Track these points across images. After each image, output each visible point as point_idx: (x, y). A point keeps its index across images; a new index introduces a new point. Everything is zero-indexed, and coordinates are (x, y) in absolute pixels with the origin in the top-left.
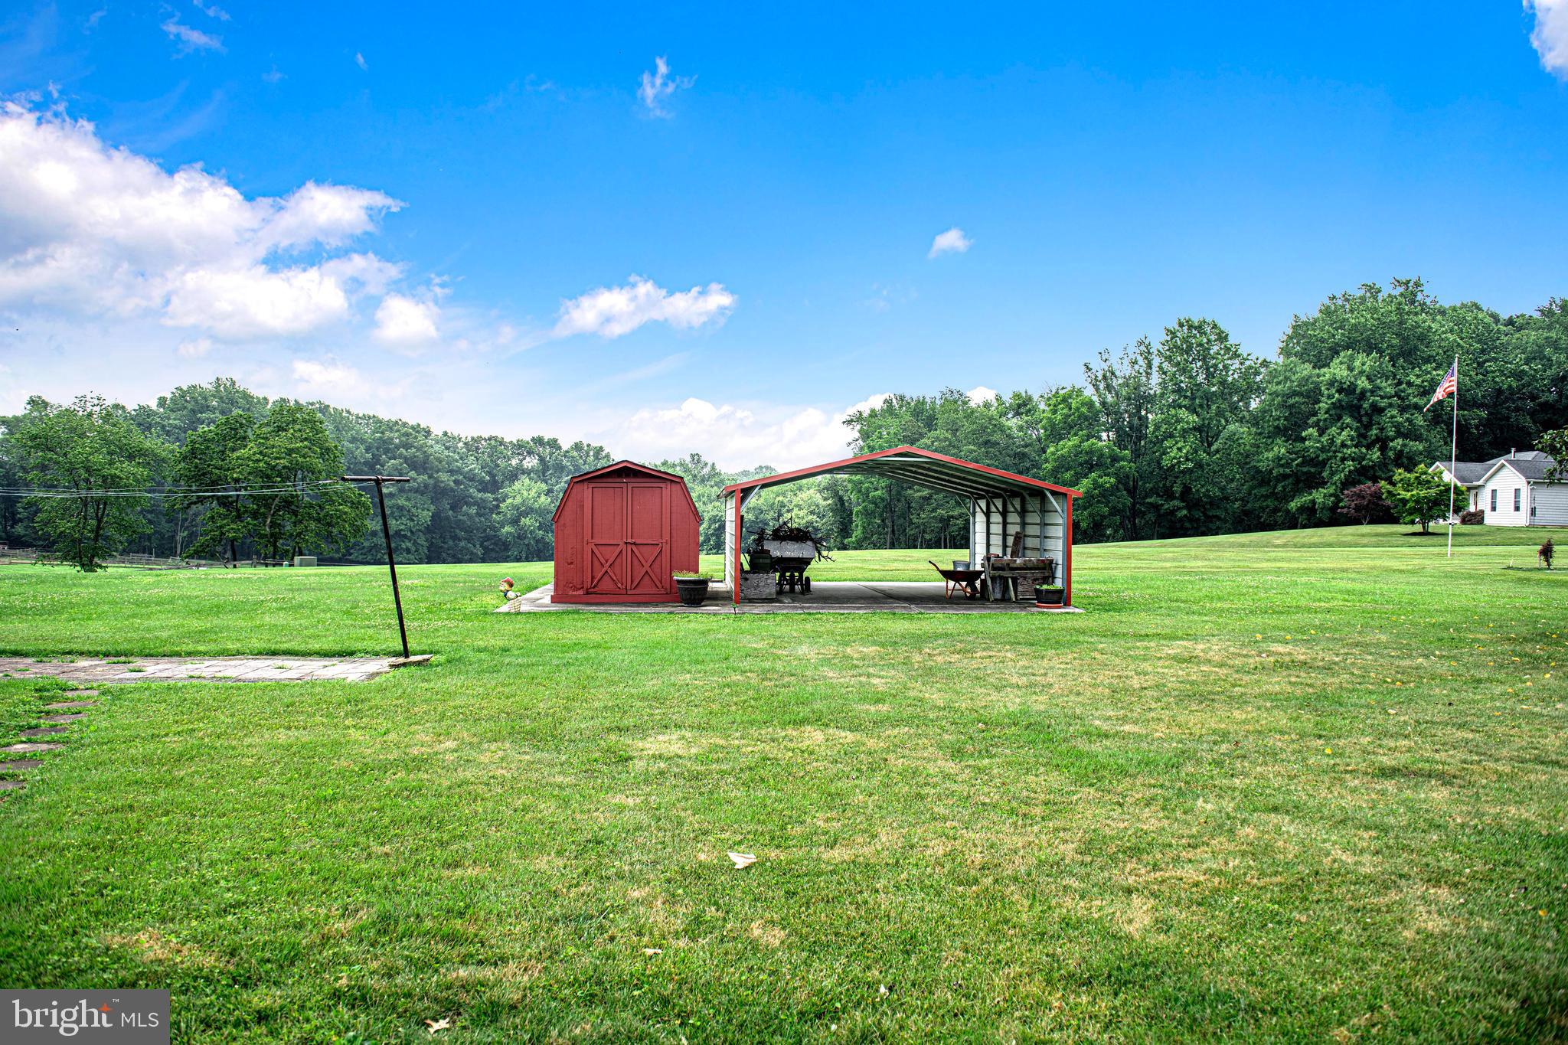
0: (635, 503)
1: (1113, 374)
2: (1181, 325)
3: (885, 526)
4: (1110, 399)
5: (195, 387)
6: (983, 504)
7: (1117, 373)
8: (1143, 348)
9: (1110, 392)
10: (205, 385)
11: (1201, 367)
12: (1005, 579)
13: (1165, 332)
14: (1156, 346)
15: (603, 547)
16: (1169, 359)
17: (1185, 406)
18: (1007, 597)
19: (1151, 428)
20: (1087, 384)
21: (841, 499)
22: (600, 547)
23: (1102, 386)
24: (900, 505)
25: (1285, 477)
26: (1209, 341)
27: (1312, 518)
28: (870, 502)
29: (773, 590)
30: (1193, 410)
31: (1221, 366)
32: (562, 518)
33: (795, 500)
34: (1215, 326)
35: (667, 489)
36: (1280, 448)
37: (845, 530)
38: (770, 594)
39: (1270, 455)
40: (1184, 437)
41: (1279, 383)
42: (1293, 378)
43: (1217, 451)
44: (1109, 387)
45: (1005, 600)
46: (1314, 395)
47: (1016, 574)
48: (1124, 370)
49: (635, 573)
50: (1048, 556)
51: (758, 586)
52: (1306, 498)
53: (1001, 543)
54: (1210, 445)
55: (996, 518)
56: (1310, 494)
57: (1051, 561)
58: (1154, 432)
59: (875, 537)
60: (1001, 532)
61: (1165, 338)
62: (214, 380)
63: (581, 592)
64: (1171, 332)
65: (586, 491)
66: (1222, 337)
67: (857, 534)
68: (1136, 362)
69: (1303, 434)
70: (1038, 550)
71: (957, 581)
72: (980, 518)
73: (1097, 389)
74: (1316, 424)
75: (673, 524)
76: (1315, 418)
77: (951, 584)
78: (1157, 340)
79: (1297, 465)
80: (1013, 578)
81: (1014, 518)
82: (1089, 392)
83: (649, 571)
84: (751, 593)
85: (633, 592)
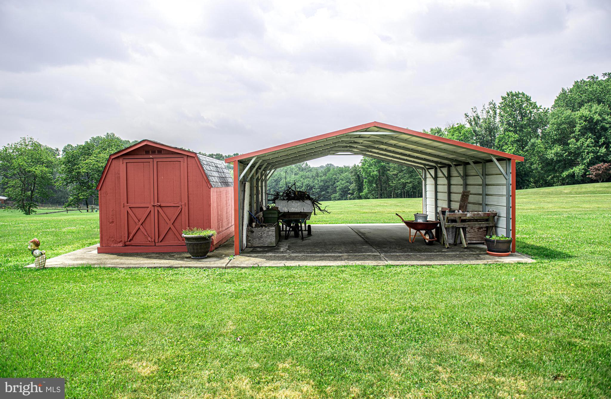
0: (159, 174)
1: (478, 117)
2: (508, 95)
3: (377, 187)
4: (477, 129)
5: (99, 137)
6: (432, 172)
7: (480, 117)
8: (491, 105)
9: (477, 126)
10: (103, 136)
11: (519, 113)
12: (458, 229)
13: (501, 98)
14: (498, 105)
15: (136, 209)
16: (504, 110)
17: (512, 131)
18: (458, 242)
19: (497, 140)
20: (466, 123)
21: (358, 176)
22: (133, 209)
23: (473, 123)
24: (384, 178)
25: (560, 161)
26: (522, 101)
27: (572, 180)
28: (371, 177)
29: (273, 240)
30: (515, 132)
31: (528, 112)
32: (104, 187)
33: (341, 177)
34: (523, 94)
35: (184, 162)
36: (558, 149)
37: (360, 189)
38: (271, 243)
39: (553, 151)
40: (512, 145)
41: (555, 119)
42: (562, 116)
43: (527, 151)
44: (476, 124)
45: (456, 244)
46: (572, 124)
47: (466, 225)
48: (483, 116)
49: (161, 230)
50: (490, 210)
51: (261, 237)
52: (571, 171)
53: (446, 198)
54: (523, 148)
55: (442, 181)
56: (572, 169)
57: (495, 214)
58: (499, 142)
59: (373, 192)
60: (446, 190)
61: (501, 101)
62: (106, 134)
63: (121, 245)
64: (504, 98)
65: (120, 166)
66: (528, 99)
67: (366, 191)
68: (489, 112)
69: (569, 142)
70: (481, 204)
71: (418, 230)
72: (430, 182)
73: (471, 125)
74: (574, 137)
75: (190, 190)
76: (574, 134)
77: (413, 231)
78: (498, 102)
79: (566, 156)
80: (464, 229)
81: (457, 180)
82: (468, 126)
83: (172, 227)
84: (256, 243)
85: (160, 244)
